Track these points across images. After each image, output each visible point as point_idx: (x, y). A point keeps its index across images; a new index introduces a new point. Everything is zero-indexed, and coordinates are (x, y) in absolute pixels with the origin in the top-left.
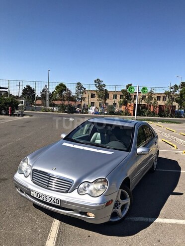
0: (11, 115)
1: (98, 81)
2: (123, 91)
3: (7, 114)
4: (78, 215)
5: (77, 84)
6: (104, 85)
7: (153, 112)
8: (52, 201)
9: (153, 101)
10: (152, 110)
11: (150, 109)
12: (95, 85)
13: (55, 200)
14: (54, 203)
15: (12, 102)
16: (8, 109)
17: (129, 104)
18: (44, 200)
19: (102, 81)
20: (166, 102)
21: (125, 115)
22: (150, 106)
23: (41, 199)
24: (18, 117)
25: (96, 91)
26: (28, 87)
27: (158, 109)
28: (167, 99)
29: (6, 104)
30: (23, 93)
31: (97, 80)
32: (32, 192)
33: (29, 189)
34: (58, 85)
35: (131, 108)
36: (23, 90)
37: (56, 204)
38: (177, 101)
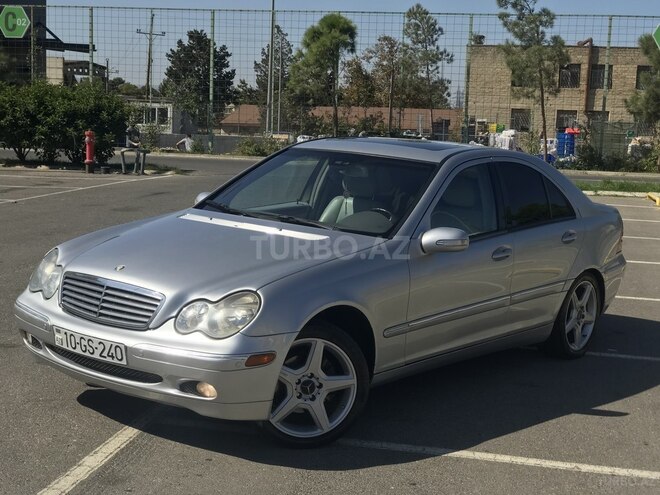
0: (93, 169)
3: (77, 164)
4: (174, 392)
5: (411, 14)
6: (548, 17)
8: (105, 354)
12: (502, 16)
13: (113, 351)
14: (109, 360)
15: (99, 109)
16: (80, 139)
18: (87, 354)
23: (78, 351)
24: (122, 177)
26: (198, 38)
29: (72, 116)
30: (170, 73)
32: (57, 335)
33: (51, 328)
34: (314, 21)
36: (173, 56)
37: (115, 361)
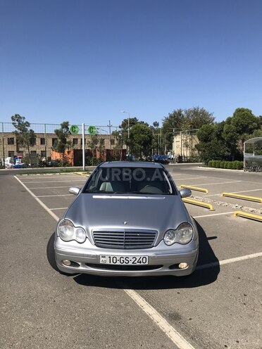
1: (17, 118)
2: (57, 132)
4: (168, 270)
6: (28, 124)
7: (100, 159)
8: (136, 262)
9: (98, 145)
10: (98, 157)
11: (95, 156)
12: (13, 124)
13: (141, 260)
17: (67, 150)
18: (124, 264)
19: (24, 118)
20: (115, 146)
21: (64, 166)
22: (95, 151)
23: (118, 263)
25: (16, 133)
27: (105, 155)
28: (116, 142)
31: (16, 115)
32: (102, 259)
33: (97, 256)
35: (71, 156)
37: (142, 264)
38: (127, 144)
